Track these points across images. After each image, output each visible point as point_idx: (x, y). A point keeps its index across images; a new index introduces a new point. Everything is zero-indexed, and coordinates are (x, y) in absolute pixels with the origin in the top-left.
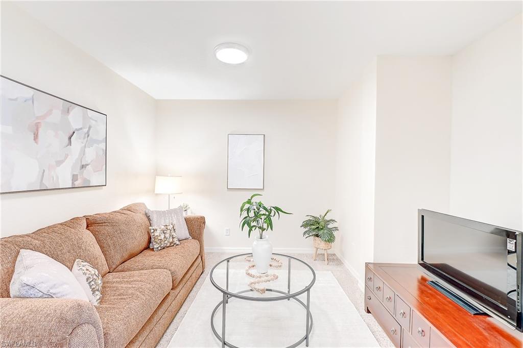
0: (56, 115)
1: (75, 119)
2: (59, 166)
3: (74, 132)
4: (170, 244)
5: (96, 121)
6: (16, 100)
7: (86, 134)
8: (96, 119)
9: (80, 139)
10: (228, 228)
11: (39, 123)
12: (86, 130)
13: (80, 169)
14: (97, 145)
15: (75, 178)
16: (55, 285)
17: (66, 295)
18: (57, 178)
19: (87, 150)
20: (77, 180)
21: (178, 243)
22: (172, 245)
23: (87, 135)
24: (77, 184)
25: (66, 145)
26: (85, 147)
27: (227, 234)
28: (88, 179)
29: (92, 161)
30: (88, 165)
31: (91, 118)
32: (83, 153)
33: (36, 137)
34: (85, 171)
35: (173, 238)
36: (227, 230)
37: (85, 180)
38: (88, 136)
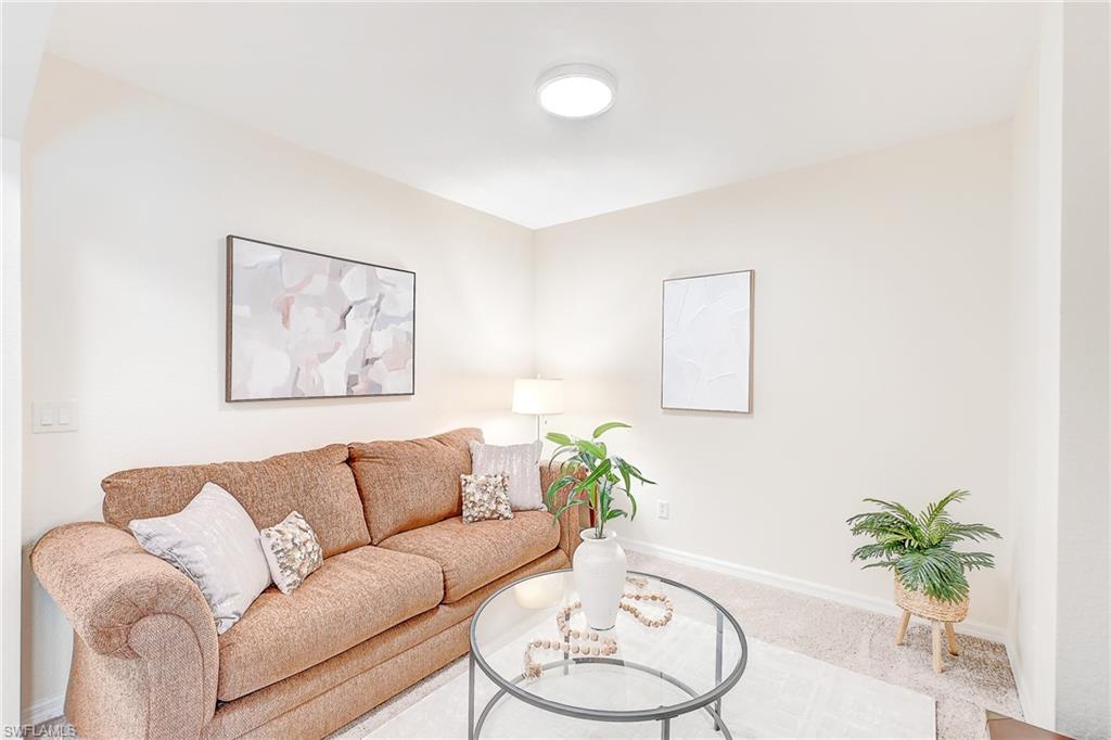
0: (320, 284)
1: (353, 285)
2: (324, 361)
3: (351, 307)
4: (492, 514)
5: (393, 285)
6: (255, 267)
7: (372, 308)
8: (393, 282)
9: (361, 316)
10: (665, 502)
11: (292, 297)
12: (373, 302)
13: (363, 366)
14: (394, 326)
15: (352, 381)
16: (180, 542)
17: (196, 562)
18: (322, 381)
19: (375, 334)
20: (356, 384)
21: (507, 514)
22: (495, 517)
23: (375, 310)
24: (356, 390)
25: (336, 328)
26: (372, 330)
27: (664, 515)
28: (378, 382)
29: (385, 353)
30: (377, 359)
31: (382, 281)
32: (367, 339)
33: (286, 319)
34: (372, 370)
35: (498, 503)
36: (662, 506)
37: (373, 385)
38: (378, 311)
